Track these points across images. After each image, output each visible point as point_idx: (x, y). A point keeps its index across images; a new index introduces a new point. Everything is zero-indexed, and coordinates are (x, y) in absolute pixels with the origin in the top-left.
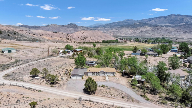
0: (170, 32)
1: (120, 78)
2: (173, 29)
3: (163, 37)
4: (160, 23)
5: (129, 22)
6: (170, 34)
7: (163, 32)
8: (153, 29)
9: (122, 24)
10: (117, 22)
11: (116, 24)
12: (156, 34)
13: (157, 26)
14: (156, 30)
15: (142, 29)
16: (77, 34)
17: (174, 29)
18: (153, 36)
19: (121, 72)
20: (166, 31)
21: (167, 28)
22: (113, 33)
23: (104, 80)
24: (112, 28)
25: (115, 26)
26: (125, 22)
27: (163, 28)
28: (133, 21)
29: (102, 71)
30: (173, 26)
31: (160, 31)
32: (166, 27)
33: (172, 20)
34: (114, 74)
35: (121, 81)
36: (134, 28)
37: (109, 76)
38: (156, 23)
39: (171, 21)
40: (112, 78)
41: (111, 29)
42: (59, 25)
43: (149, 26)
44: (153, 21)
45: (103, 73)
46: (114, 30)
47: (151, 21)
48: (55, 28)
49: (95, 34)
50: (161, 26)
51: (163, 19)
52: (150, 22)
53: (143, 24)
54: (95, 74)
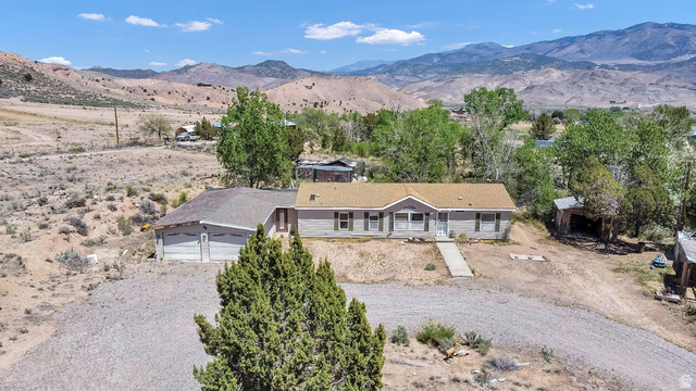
0: (638, 89)
1: (553, 259)
2: (648, 75)
3: (615, 106)
4: (599, 57)
5: (484, 52)
6: (639, 96)
7: (611, 88)
8: (575, 76)
9: (456, 60)
10: (439, 55)
11: (436, 60)
12: (587, 95)
13: (590, 66)
14: (587, 80)
15: (532, 77)
16: (287, 92)
17: (655, 77)
18: (574, 102)
19: (535, 216)
20: (622, 84)
21: (628, 74)
22: (423, 93)
23: (434, 275)
24: (421, 76)
25: (430, 67)
26: (470, 55)
27: (612, 74)
28: (500, 50)
29: (410, 204)
30: (648, 67)
31: (599, 86)
32: (624, 70)
33: (644, 44)
34: (504, 224)
35: (577, 280)
36: (501, 74)
37: (462, 241)
38: (585, 57)
39: (643, 49)
40: (487, 254)
41: (418, 79)
42: (225, 67)
43: (559, 68)
44: (573, 48)
45: (417, 218)
46: (427, 83)
47: (564, 47)
48: (211, 78)
49: (359, 92)
50: (603, 66)
51: (610, 40)
52: (564, 52)
53: (536, 58)
54: (358, 223)
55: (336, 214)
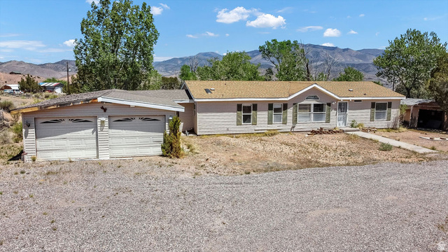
10: (181, 59)
34: (394, 112)
55: (239, 107)
